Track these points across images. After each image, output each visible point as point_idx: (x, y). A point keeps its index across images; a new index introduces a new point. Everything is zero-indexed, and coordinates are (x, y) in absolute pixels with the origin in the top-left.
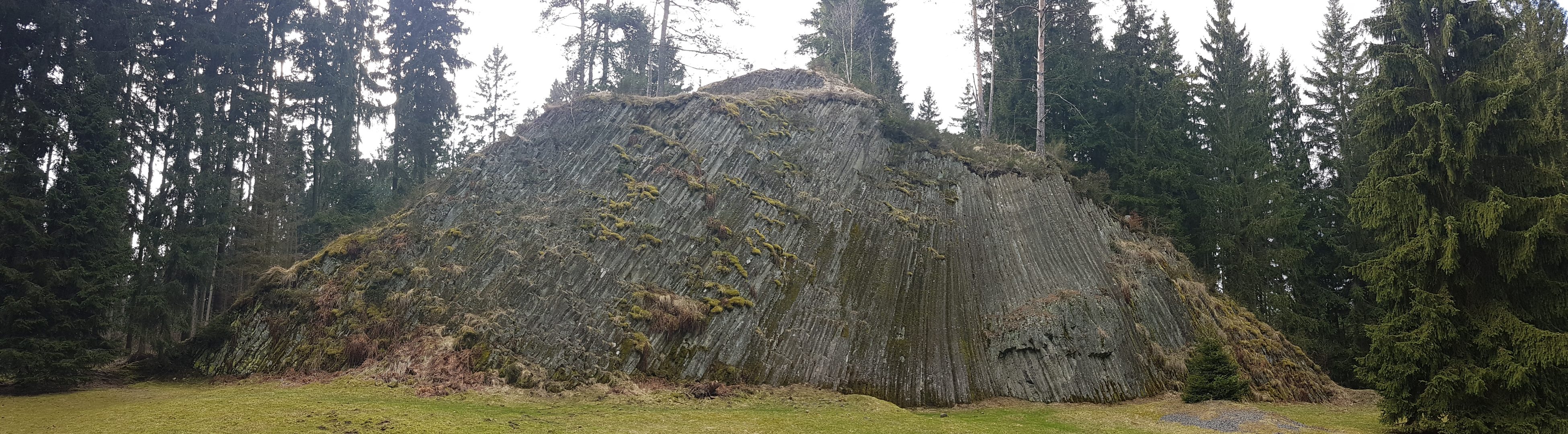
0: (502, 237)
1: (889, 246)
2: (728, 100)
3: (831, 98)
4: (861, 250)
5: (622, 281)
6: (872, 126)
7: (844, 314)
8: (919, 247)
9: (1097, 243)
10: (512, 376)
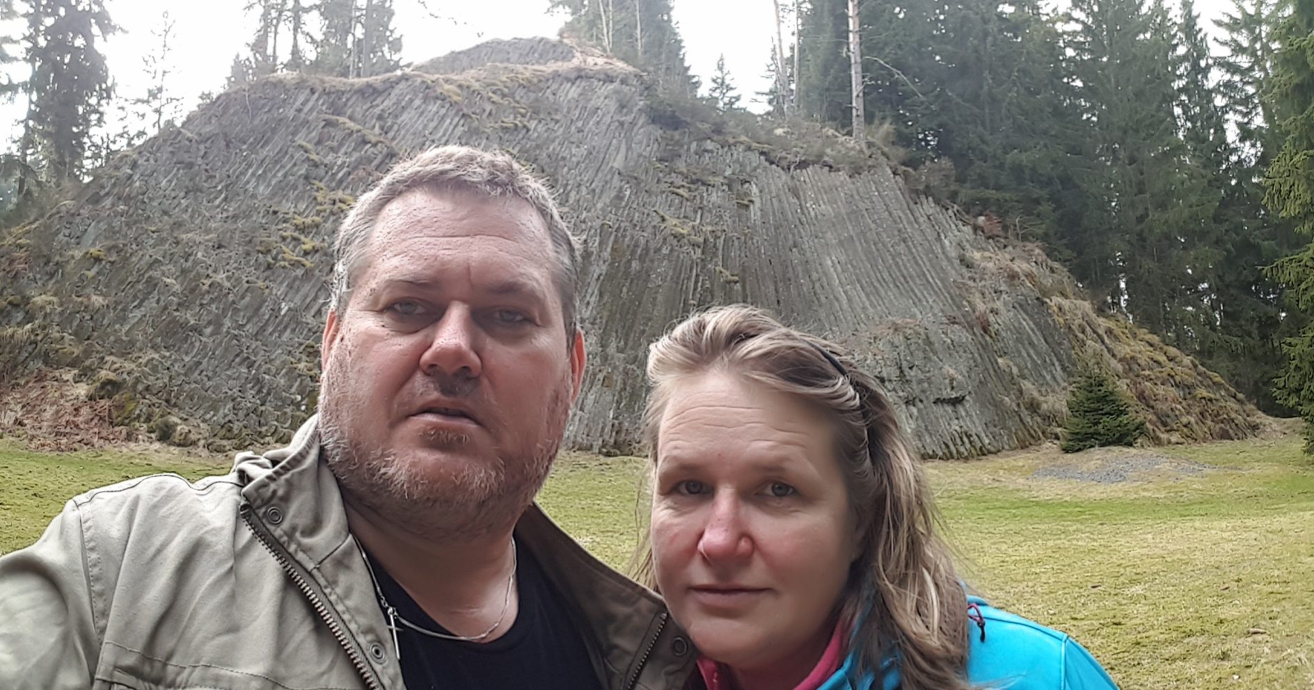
0: (156, 261)
1: (663, 267)
2: (447, 81)
3: (580, 75)
4: (627, 274)
5: (309, 318)
6: (635, 110)
7: (605, 359)
8: (704, 267)
9: (941, 256)
10: (165, 432)
